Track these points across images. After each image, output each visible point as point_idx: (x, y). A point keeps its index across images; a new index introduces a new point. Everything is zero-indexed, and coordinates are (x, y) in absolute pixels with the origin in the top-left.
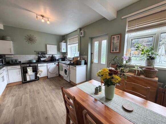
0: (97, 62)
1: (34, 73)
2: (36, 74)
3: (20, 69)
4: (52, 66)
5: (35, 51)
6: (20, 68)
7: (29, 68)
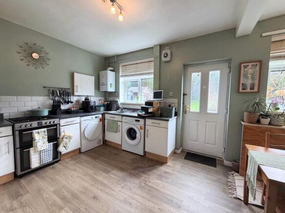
0: (198, 110)
1: (52, 143)
2: (56, 147)
3: (12, 137)
4: (91, 122)
5: (45, 87)
6: (10, 133)
7: (39, 130)
